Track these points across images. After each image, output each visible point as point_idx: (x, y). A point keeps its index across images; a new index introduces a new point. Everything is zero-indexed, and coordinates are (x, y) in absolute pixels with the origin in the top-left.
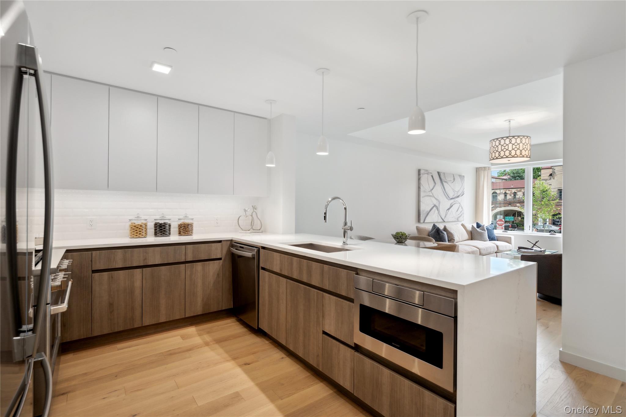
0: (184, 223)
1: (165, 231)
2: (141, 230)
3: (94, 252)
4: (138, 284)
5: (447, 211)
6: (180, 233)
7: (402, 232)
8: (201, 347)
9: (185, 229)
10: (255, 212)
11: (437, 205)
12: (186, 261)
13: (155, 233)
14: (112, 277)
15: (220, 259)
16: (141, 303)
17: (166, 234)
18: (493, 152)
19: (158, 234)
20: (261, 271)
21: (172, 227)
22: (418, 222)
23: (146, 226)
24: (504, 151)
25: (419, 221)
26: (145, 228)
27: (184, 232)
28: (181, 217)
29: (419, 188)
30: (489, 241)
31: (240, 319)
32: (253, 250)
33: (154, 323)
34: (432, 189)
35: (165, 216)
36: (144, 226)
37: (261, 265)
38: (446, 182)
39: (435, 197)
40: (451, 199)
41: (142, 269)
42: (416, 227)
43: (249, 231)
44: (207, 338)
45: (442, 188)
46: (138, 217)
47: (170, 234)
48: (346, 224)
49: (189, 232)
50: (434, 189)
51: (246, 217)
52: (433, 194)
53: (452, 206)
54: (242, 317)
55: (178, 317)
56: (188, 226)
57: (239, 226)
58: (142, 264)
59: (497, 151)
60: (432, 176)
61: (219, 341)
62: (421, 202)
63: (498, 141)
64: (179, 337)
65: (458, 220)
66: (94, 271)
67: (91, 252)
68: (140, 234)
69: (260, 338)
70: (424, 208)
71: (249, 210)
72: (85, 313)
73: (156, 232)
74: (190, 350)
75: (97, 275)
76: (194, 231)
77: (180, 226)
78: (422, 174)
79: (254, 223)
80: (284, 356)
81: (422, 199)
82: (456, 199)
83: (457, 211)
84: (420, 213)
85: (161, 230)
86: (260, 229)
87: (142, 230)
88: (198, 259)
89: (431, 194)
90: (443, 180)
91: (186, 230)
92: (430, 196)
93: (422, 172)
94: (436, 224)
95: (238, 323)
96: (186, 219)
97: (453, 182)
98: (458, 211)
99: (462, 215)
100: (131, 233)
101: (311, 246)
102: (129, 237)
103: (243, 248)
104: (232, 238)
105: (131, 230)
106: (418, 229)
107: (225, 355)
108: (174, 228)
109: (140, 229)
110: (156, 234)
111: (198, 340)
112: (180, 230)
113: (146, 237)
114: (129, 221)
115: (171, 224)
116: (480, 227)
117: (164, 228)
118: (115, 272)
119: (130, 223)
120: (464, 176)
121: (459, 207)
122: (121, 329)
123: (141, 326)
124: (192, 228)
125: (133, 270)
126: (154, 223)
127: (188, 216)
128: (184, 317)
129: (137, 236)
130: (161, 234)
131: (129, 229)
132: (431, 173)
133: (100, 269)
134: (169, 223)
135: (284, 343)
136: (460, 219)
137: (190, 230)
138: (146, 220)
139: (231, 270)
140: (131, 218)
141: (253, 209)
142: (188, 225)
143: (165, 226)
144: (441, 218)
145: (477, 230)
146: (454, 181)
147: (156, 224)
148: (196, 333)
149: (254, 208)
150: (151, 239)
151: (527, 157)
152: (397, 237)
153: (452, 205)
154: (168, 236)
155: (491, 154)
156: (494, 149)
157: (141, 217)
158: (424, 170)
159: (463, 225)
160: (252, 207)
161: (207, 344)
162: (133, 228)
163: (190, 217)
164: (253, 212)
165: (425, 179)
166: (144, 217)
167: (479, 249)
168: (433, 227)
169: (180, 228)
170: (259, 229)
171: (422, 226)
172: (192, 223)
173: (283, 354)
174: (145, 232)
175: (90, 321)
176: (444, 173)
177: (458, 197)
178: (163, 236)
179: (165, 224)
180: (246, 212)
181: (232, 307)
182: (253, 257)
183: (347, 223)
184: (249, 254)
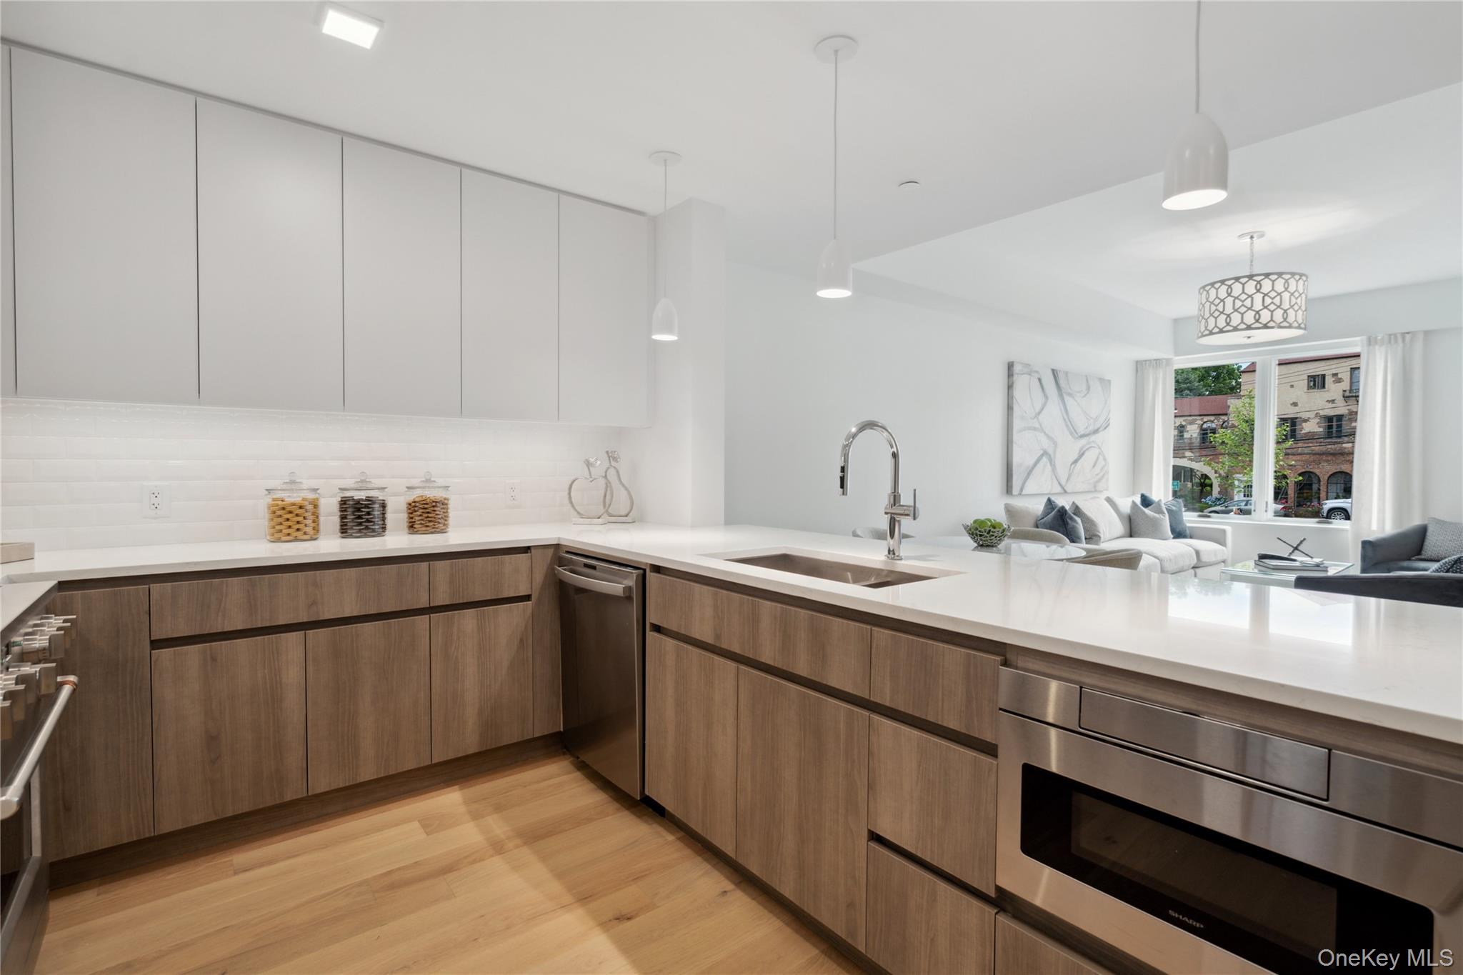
0: (424, 498)
1: (372, 522)
2: (300, 519)
3: (156, 588)
4: (292, 675)
5: (1073, 466)
6: (412, 527)
7: (992, 518)
8: (481, 860)
9: (426, 515)
10: (614, 467)
11: (1050, 451)
12: (432, 605)
13: (342, 526)
14: (214, 659)
15: (527, 598)
16: (303, 732)
17: (374, 531)
18: (1211, 315)
19: (352, 529)
20: (651, 635)
21: (389, 509)
22: (1006, 492)
23: (316, 506)
24: (1240, 313)
25: (1008, 489)
26: (313, 514)
27: (423, 522)
28: (415, 482)
29: (1010, 408)
30: (1174, 538)
31: (583, 762)
32: (626, 576)
33: (341, 786)
34: (1039, 413)
35: (371, 480)
36: (310, 507)
37: (652, 618)
38: (1070, 395)
39: (1045, 433)
40: (1083, 436)
41: (304, 632)
42: (1003, 507)
43: (599, 518)
44: (498, 826)
45: (1061, 410)
46: (293, 482)
47: (384, 528)
48: (895, 498)
49: (439, 523)
50: (1043, 412)
51: (591, 482)
52: (1041, 425)
53: (1083, 454)
54: (588, 757)
55: (410, 764)
56: (434, 506)
57: (573, 506)
58: (303, 618)
59: (1222, 313)
60: (1040, 380)
61: (533, 836)
62: (1014, 445)
63: (1224, 288)
64: (416, 825)
65: (1095, 490)
66: (157, 644)
67: (147, 586)
68: (298, 530)
69: (649, 824)
70: (1021, 458)
71: (599, 462)
72: (131, 768)
73: (346, 525)
74: (448, 869)
75: (166, 653)
76: (452, 519)
77: (412, 507)
78: (1018, 374)
79: (612, 497)
80: (729, 886)
81: (1016, 437)
82: (1093, 438)
83: (1094, 466)
84: (1012, 470)
85: (360, 517)
86: (629, 513)
87: (305, 518)
88: (465, 601)
89: (1037, 425)
90: (1063, 391)
91: (428, 517)
92: (1035, 429)
93: (1017, 368)
94: (1053, 498)
95: (578, 775)
96: (429, 487)
97: (1084, 397)
98: (1096, 467)
99: (1104, 475)
100: (274, 528)
101: (784, 562)
102: (268, 538)
103: (594, 568)
104: (559, 539)
105: (272, 520)
106: (1010, 511)
107: (555, 887)
108: (396, 512)
109: (297, 515)
110: (344, 531)
111: (468, 835)
112: (412, 518)
113: (315, 539)
114: (266, 495)
115: (386, 502)
116: (1150, 505)
117: (368, 513)
118: (223, 642)
119: (269, 500)
120: (1109, 381)
121: (1097, 459)
122: (245, 807)
123: (305, 795)
124: (447, 512)
125: (278, 635)
126: (340, 499)
127: (433, 479)
128: (428, 763)
129: (289, 534)
130: (360, 531)
131: (267, 516)
132: (1037, 372)
133: (175, 635)
134: (381, 498)
135: (729, 850)
136: (1101, 486)
137: (440, 516)
138: (315, 490)
139: (557, 627)
140: (272, 484)
141: (609, 460)
142: (434, 504)
143: (369, 508)
144: (1059, 483)
145: (1144, 512)
146: (1088, 393)
147: (343, 502)
148: (462, 809)
149: (612, 457)
150: (330, 545)
151: (1299, 327)
152: (980, 531)
153: (1084, 449)
154: (380, 535)
155: (1204, 321)
156: (1213, 308)
157: (300, 483)
158: (1022, 363)
159: (1109, 500)
160: (606, 455)
161: (498, 848)
162: (279, 513)
163: (440, 482)
164: (608, 468)
165: (1023, 386)
166: (308, 483)
167: (1158, 559)
168: (1046, 506)
169: (411, 513)
170: (623, 513)
171: (1018, 503)
172: (445, 499)
173: (722, 878)
174: (313, 525)
175: (149, 791)
176: (1066, 373)
177: (1096, 431)
178: (366, 536)
179: (370, 501)
180: (591, 468)
181: (562, 730)
182: (627, 595)
183: (900, 495)
184: (614, 587)
